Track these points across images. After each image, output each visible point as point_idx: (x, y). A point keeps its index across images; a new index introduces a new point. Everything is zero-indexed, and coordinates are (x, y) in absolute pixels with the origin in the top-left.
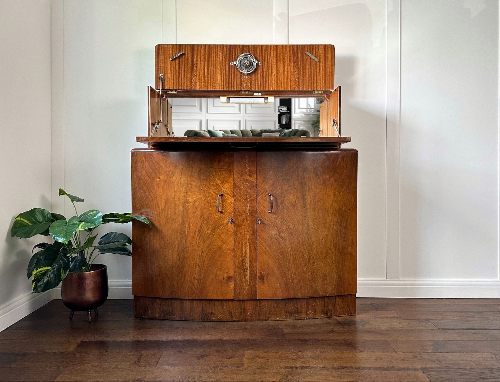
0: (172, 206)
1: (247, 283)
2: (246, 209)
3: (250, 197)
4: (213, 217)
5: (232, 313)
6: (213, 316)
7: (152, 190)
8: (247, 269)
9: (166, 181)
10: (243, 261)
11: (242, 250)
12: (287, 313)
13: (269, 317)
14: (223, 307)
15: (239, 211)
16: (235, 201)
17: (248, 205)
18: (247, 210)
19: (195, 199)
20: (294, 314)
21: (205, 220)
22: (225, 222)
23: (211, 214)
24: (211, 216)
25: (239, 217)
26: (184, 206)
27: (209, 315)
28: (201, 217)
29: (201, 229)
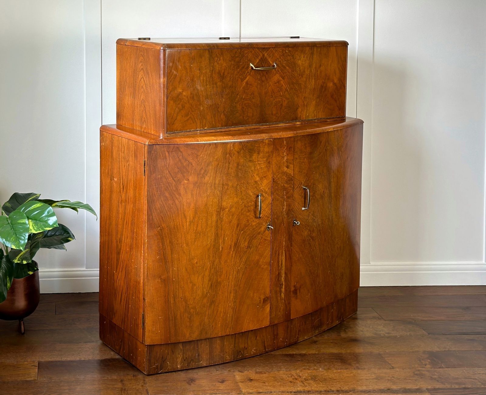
0: (204, 216)
1: (282, 301)
3: (287, 193)
4: (250, 224)
5: (265, 342)
6: (245, 352)
7: (177, 196)
8: (282, 285)
9: (196, 183)
10: (279, 275)
11: (278, 262)
12: (312, 328)
14: (257, 337)
15: (277, 213)
16: (273, 200)
18: (284, 210)
19: (231, 203)
20: (318, 327)
21: (242, 230)
22: (262, 229)
23: (248, 221)
24: (248, 224)
25: (276, 220)
26: (218, 213)
27: (242, 351)
28: (237, 226)
29: (237, 242)
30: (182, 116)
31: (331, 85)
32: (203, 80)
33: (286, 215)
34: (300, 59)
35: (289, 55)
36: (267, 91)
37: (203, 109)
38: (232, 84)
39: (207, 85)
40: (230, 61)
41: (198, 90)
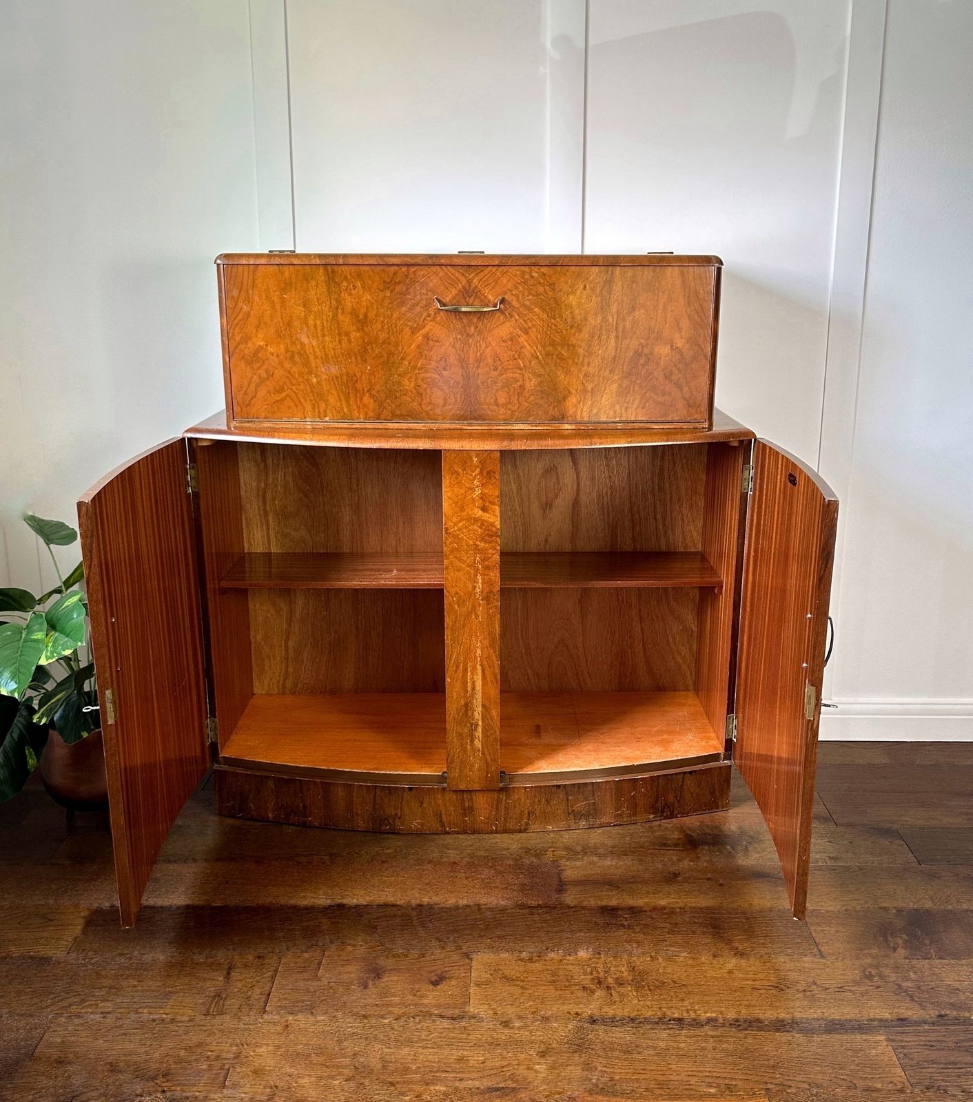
1: (476, 754)
2: (474, 588)
3: (484, 560)
5: (444, 817)
6: (398, 823)
8: (477, 725)
10: (467, 706)
11: (465, 683)
12: (569, 814)
13: (527, 824)
14: (422, 803)
15: (456, 593)
17: (479, 578)
18: (478, 590)
20: (586, 816)
25: (456, 606)
27: (391, 820)
30: (269, 392)
31: (663, 351)
32: (315, 326)
33: (482, 600)
34: (573, 292)
35: (540, 283)
36: (481, 355)
37: (319, 383)
38: (389, 338)
39: (324, 336)
40: (381, 290)
41: (302, 344)
